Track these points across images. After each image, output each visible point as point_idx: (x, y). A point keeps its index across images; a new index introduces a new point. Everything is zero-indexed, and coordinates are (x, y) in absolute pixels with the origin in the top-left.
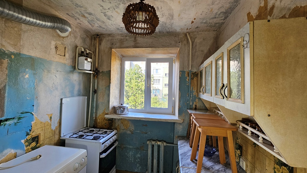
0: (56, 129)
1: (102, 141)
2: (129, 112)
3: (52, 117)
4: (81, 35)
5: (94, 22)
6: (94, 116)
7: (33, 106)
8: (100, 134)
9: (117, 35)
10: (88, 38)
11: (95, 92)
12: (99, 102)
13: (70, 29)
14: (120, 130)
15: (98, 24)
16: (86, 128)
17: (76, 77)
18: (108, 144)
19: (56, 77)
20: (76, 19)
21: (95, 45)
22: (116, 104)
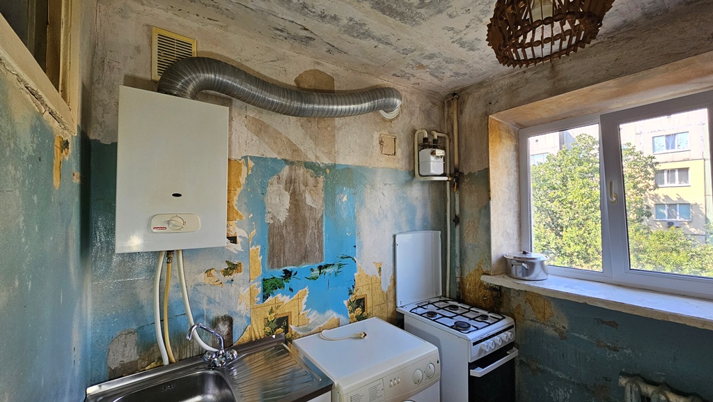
0: (390, 291)
1: (474, 336)
2: (547, 274)
3: (382, 269)
4: (422, 105)
5: (442, 70)
6: (457, 274)
7: (355, 246)
8: (470, 319)
9: (501, 78)
10: (436, 108)
11: (456, 220)
12: (466, 244)
13: (398, 102)
14: (524, 320)
15: (451, 71)
16: (443, 299)
17: (416, 193)
18: (489, 347)
19: (384, 195)
20: (409, 79)
21: (450, 118)
22: (510, 252)
